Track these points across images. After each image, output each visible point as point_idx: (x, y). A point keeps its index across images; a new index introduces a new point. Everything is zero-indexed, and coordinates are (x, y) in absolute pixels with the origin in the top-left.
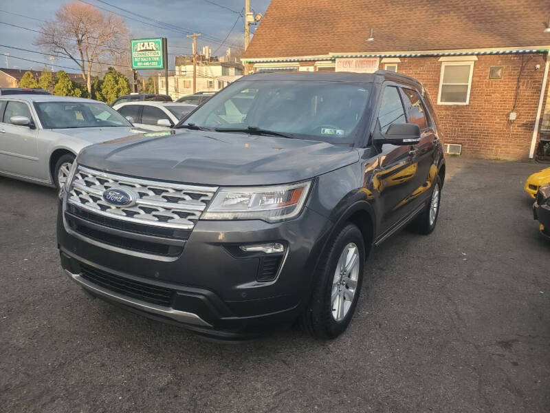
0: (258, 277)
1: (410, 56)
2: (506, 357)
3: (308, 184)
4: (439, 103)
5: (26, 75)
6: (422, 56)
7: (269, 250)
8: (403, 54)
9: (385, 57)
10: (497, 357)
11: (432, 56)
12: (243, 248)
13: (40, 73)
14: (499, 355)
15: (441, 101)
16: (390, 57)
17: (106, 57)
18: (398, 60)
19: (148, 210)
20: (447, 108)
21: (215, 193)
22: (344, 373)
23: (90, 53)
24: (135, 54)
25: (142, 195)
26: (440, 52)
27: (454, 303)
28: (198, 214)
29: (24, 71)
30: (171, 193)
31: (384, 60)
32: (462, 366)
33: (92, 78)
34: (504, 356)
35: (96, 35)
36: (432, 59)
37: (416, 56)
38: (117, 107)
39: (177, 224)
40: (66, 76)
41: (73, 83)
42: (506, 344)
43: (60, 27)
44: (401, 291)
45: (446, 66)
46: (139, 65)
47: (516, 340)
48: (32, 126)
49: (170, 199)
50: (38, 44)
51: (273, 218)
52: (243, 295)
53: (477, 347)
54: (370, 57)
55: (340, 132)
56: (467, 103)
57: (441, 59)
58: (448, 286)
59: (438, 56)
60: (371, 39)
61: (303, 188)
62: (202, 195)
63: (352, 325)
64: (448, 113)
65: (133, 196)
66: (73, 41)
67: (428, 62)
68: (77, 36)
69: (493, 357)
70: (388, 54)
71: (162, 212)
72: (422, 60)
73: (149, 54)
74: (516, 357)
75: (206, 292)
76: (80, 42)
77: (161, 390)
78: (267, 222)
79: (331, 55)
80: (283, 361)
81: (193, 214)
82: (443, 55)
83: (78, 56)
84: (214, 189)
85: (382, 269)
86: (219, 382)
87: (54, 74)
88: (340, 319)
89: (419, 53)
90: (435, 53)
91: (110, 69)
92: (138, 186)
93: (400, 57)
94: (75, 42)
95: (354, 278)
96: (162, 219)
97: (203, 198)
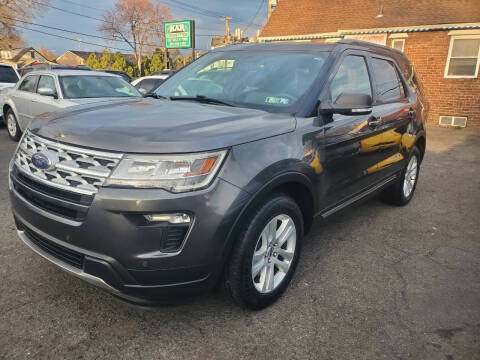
0: (162, 247)
1: (418, 31)
2: (443, 348)
3: (223, 154)
4: (446, 76)
5: (91, 56)
6: (430, 30)
7: (177, 220)
8: (411, 29)
9: (392, 32)
10: (432, 347)
11: (441, 30)
12: (148, 217)
13: (101, 54)
14: (434, 345)
15: (449, 74)
16: (397, 32)
17: (154, 40)
18: (406, 35)
19: (63, 174)
20: (454, 81)
21: (120, 160)
22: (256, 348)
23: (141, 37)
24: (168, 35)
25: (61, 159)
26: (450, 26)
27: (404, 282)
28: (103, 180)
29: (90, 53)
30: (85, 159)
31: (392, 36)
32: (387, 354)
33: (142, 58)
34: (440, 347)
35: (146, 21)
36: (441, 33)
37: (424, 31)
38: (134, 83)
39: (85, 189)
40: (121, 56)
41: (127, 62)
42: (447, 333)
43: (117, 14)
44: (351, 264)
45: (455, 40)
46: (171, 45)
47: (460, 330)
48: (56, 96)
49: (83, 165)
50: (101, 30)
51: (179, 188)
52: (145, 264)
53: (412, 333)
54: (378, 33)
55: (284, 101)
56: (476, 76)
57: (451, 33)
58: (405, 262)
59: (448, 30)
60: (380, 16)
61: (216, 158)
62: (109, 162)
63: (286, 296)
64: (455, 86)
65: (52, 160)
66: (128, 27)
67: (437, 36)
68: (131, 22)
69: (427, 347)
70: (395, 29)
71: (74, 177)
72: (431, 35)
73: (180, 35)
74: (453, 349)
75: (109, 259)
76: (133, 27)
77: (71, 349)
78: (171, 191)
79: (340, 32)
80: (200, 329)
81: (99, 181)
82: (453, 29)
83: (131, 40)
84: (120, 156)
85: (340, 239)
86: (128, 345)
87: (112, 55)
88: (268, 291)
89: (427, 28)
90: (444, 27)
91: (157, 49)
92: (60, 151)
93: (407, 32)
94: (130, 28)
95: (291, 249)
96: (74, 183)
97: (109, 165)
